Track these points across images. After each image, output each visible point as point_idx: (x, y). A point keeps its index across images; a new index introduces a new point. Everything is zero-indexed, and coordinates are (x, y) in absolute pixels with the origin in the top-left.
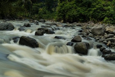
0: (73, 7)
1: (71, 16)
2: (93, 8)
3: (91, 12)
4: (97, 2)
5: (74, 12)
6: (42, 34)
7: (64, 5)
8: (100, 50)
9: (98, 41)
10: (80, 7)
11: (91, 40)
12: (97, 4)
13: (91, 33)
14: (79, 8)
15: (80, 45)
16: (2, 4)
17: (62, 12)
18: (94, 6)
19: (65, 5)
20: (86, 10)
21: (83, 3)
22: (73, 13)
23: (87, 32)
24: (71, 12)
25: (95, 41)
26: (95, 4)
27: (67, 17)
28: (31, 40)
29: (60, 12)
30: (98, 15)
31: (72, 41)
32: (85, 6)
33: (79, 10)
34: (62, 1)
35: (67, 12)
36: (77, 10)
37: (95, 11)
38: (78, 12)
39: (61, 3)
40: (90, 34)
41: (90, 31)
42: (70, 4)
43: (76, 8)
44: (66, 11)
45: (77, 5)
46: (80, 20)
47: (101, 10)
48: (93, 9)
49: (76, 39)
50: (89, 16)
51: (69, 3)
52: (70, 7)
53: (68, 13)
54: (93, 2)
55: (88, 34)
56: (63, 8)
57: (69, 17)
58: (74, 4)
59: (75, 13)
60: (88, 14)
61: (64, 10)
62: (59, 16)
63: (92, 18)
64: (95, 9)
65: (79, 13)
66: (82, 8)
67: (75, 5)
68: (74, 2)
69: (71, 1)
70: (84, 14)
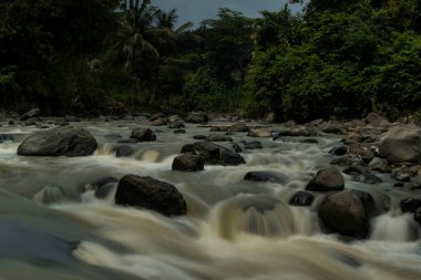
0: (307, 64)
1: (302, 98)
2: (383, 63)
3: (376, 80)
4: (396, 42)
5: (311, 82)
6: (198, 166)
7: (273, 57)
8: (416, 218)
9: (406, 184)
10: (333, 63)
11: (380, 181)
12: (397, 51)
13: (376, 155)
14: (331, 68)
15: (339, 203)
16: (50, 60)
17: (269, 83)
18: (386, 59)
19: (278, 57)
20: (355, 73)
21: (343, 47)
22: (308, 87)
23: (362, 154)
24: (301, 83)
25: (396, 185)
26: (389, 49)
27: (287, 100)
28: (159, 187)
29: (260, 83)
30: (401, 90)
31: (308, 188)
32: (354, 60)
33: (331, 73)
34: (268, 44)
35: (285, 82)
36: (322, 76)
37: (388, 74)
38: (328, 80)
39: (264, 50)
40: (376, 160)
41: (373, 150)
42: (296, 54)
43: (318, 68)
44: (281, 80)
45: (322, 57)
46: (336, 109)
47: (411, 71)
48: (382, 68)
49: (323, 182)
50: (369, 93)
51: (291, 50)
52: (296, 66)
53: (292, 88)
54: (380, 43)
55: (366, 161)
56: (272, 71)
57: (293, 101)
58: (309, 54)
59: (317, 86)
60: (364, 88)
61: (274, 78)
62: (258, 99)
63: (379, 101)
64: (390, 66)
65: (331, 85)
66: (341, 68)
67: (314, 56)
68: (309, 46)
69: (300, 45)
70: (349, 87)
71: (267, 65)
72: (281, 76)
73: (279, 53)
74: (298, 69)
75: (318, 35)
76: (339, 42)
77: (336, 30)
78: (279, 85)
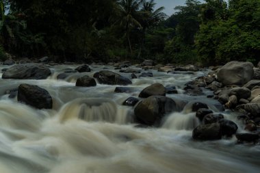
0: (230, 32)
1: (227, 53)
5: (232, 44)
7: (210, 28)
9: (215, 96)
10: (247, 31)
11: (202, 94)
14: (245, 34)
17: (207, 44)
21: (253, 20)
22: (230, 47)
23: (207, 79)
24: (226, 44)
25: (209, 97)
27: (218, 54)
29: (202, 44)
31: (139, 95)
33: (245, 37)
35: (218, 43)
36: (240, 39)
38: (243, 42)
39: (205, 24)
40: (214, 83)
42: (223, 26)
43: (237, 34)
44: (215, 42)
45: (240, 27)
51: (221, 22)
52: (223, 33)
53: (221, 47)
55: (208, 84)
56: (209, 36)
57: (222, 55)
58: (231, 26)
59: (236, 46)
61: (211, 41)
62: (201, 54)
65: (245, 45)
66: (252, 34)
67: (234, 26)
68: (232, 21)
69: (227, 19)
70: (256, 46)
71: (207, 33)
72: (214, 40)
73: (214, 25)
74: (225, 35)
75: (238, 13)
76: (250, 18)
77: (248, 9)
78: (214, 45)
